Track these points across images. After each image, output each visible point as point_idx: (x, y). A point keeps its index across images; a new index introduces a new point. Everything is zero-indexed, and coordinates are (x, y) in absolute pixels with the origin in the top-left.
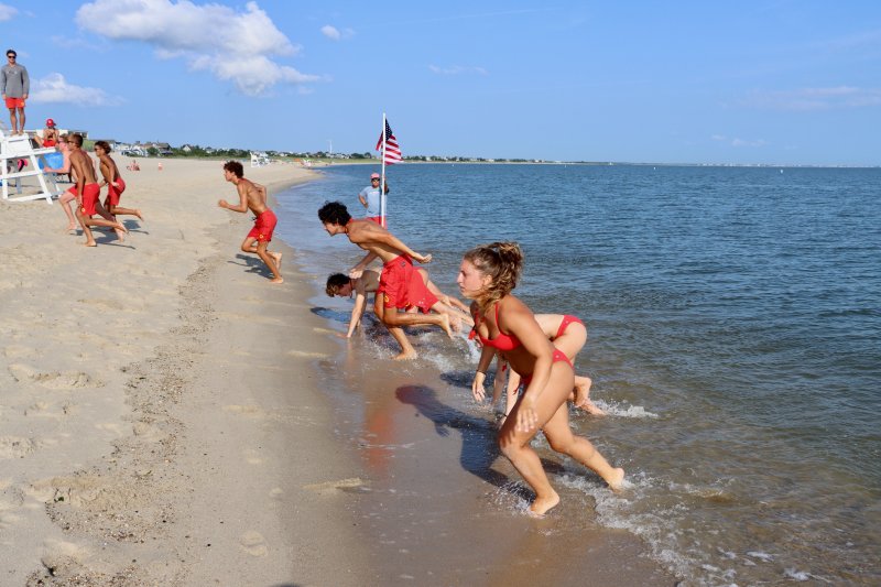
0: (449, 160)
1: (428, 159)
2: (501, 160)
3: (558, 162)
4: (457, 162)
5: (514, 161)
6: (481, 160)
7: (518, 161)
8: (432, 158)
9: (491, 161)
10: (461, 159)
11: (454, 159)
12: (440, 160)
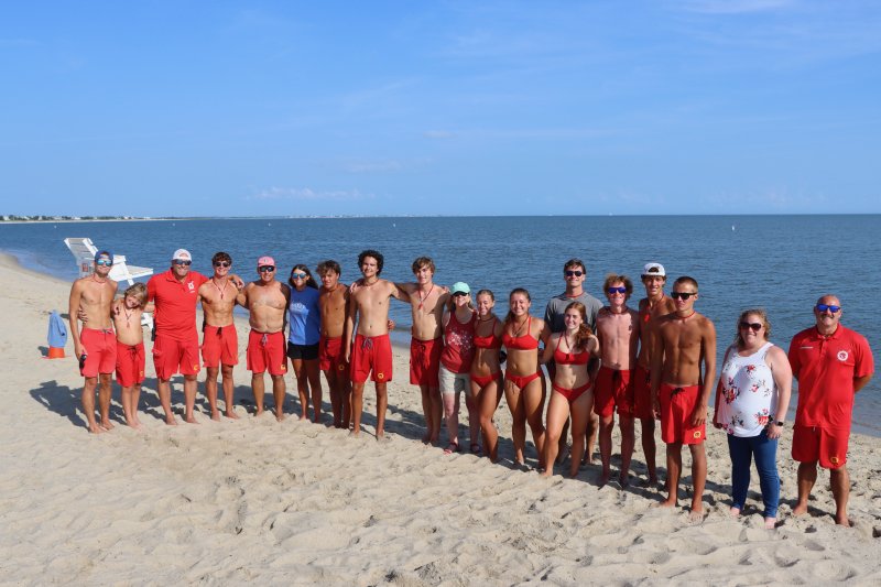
0: (31, 219)
1: (6, 218)
2: (87, 218)
3: (148, 219)
4: (40, 221)
5: (102, 218)
6: (67, 218)
7: (107, 218)
8: (11, 217)
9: (77, 219)
10: (44, 218)
11: (36, 218)
12: (20, 219)
